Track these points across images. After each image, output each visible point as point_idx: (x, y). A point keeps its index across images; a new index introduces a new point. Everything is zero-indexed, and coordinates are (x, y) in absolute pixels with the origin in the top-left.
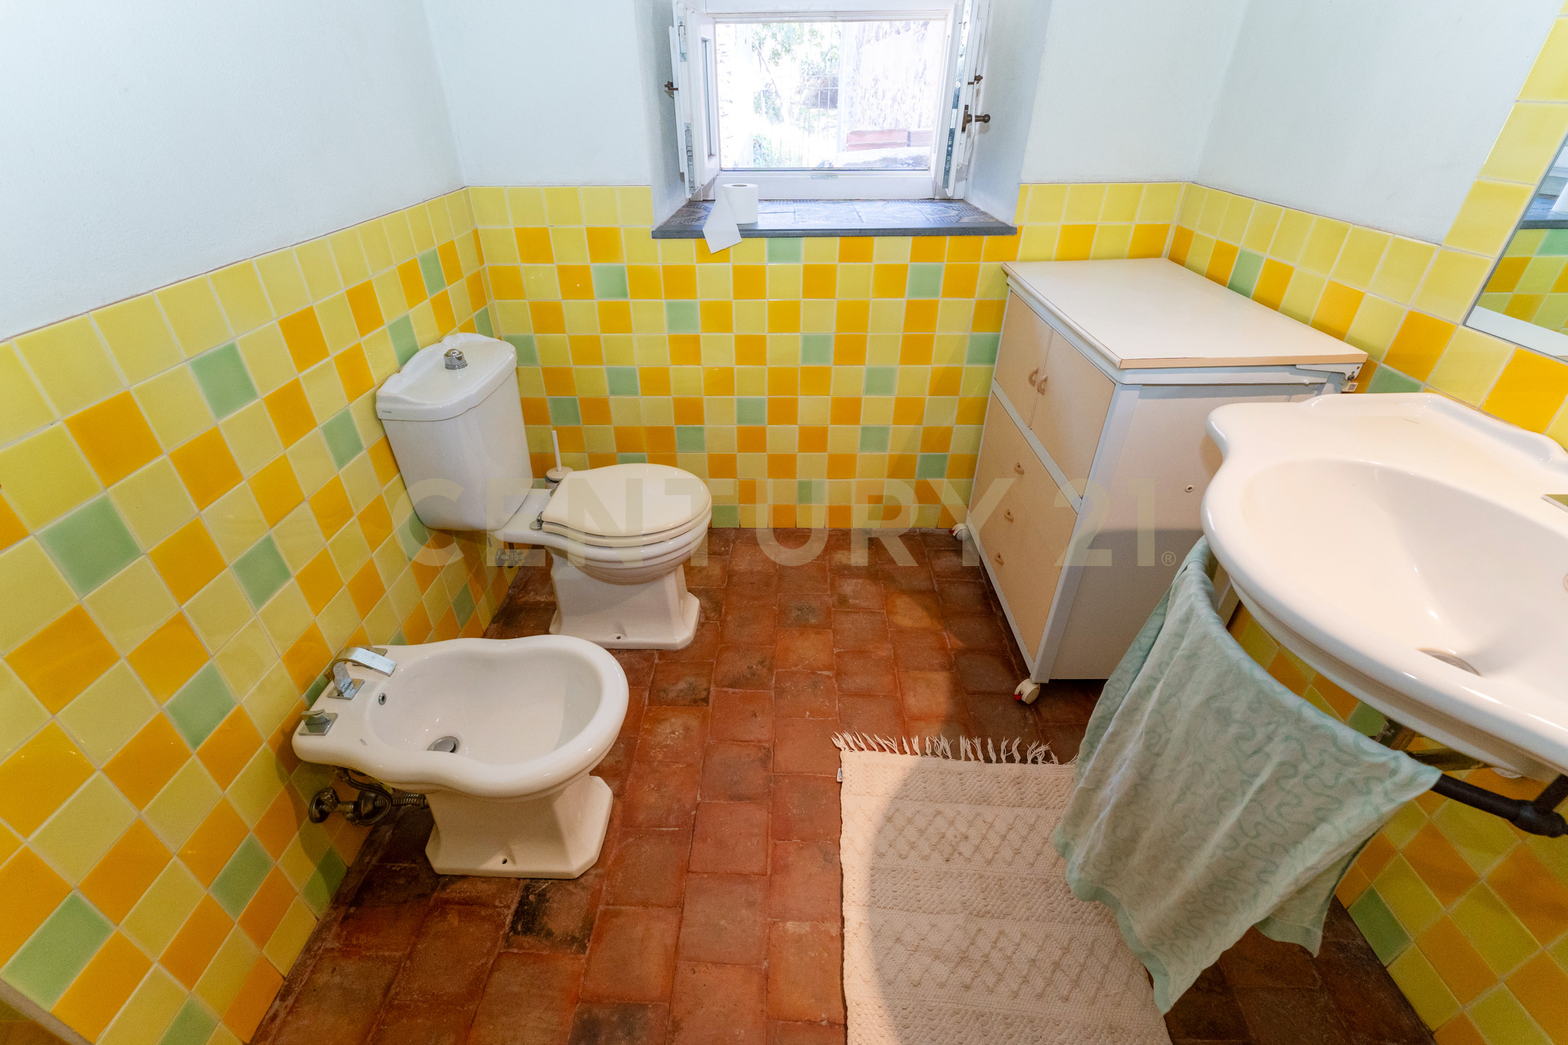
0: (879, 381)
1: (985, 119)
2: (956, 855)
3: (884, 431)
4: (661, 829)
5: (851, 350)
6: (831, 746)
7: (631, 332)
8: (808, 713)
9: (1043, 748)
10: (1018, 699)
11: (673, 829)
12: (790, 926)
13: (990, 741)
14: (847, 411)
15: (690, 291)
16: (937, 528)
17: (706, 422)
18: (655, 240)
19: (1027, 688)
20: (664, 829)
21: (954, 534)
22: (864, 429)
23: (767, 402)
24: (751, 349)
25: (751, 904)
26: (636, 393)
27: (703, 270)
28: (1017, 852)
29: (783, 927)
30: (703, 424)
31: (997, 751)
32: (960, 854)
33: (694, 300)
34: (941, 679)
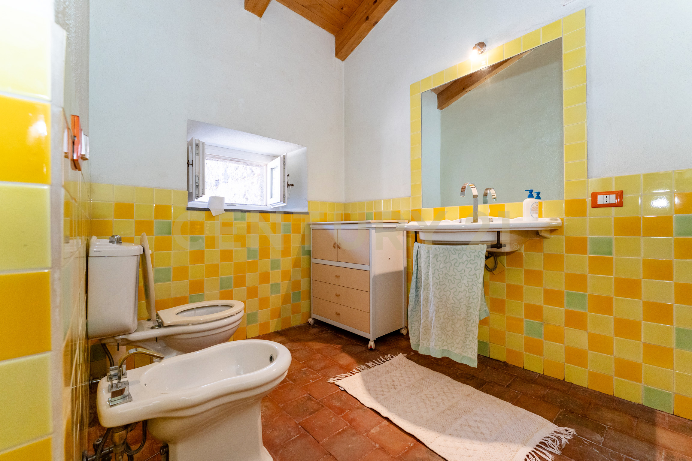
0: (275, 265)
1: (292, 185)
2: (396, 387)
3: (278, 284)
4: (291, 439)
5: (264, 252)
6: (330, 384)
7: (171, 250)
8: (311, 381)
9: (389, 356)
10: (371, 349)
11: (297, 436)
12: (372, 431)
13: (374, 361)
14: (265, 278)
15: (202, 231)
16: (301, 324)
17: (205, 291)
18: (188, 211)
19: (372, 344)
20: (292, 439)
21: (309, 323)
22: (272, 285)
23: (233, 277)
24: (227, 255)
25: (353, 435)
26: (170, 280)
27: (208, 224)
28: (409, 377)
29: (371, 433)
30: (203, 292)
31: (379, 362)
32: (397, 385)
33: (203, 236)
34: (343, 354)
